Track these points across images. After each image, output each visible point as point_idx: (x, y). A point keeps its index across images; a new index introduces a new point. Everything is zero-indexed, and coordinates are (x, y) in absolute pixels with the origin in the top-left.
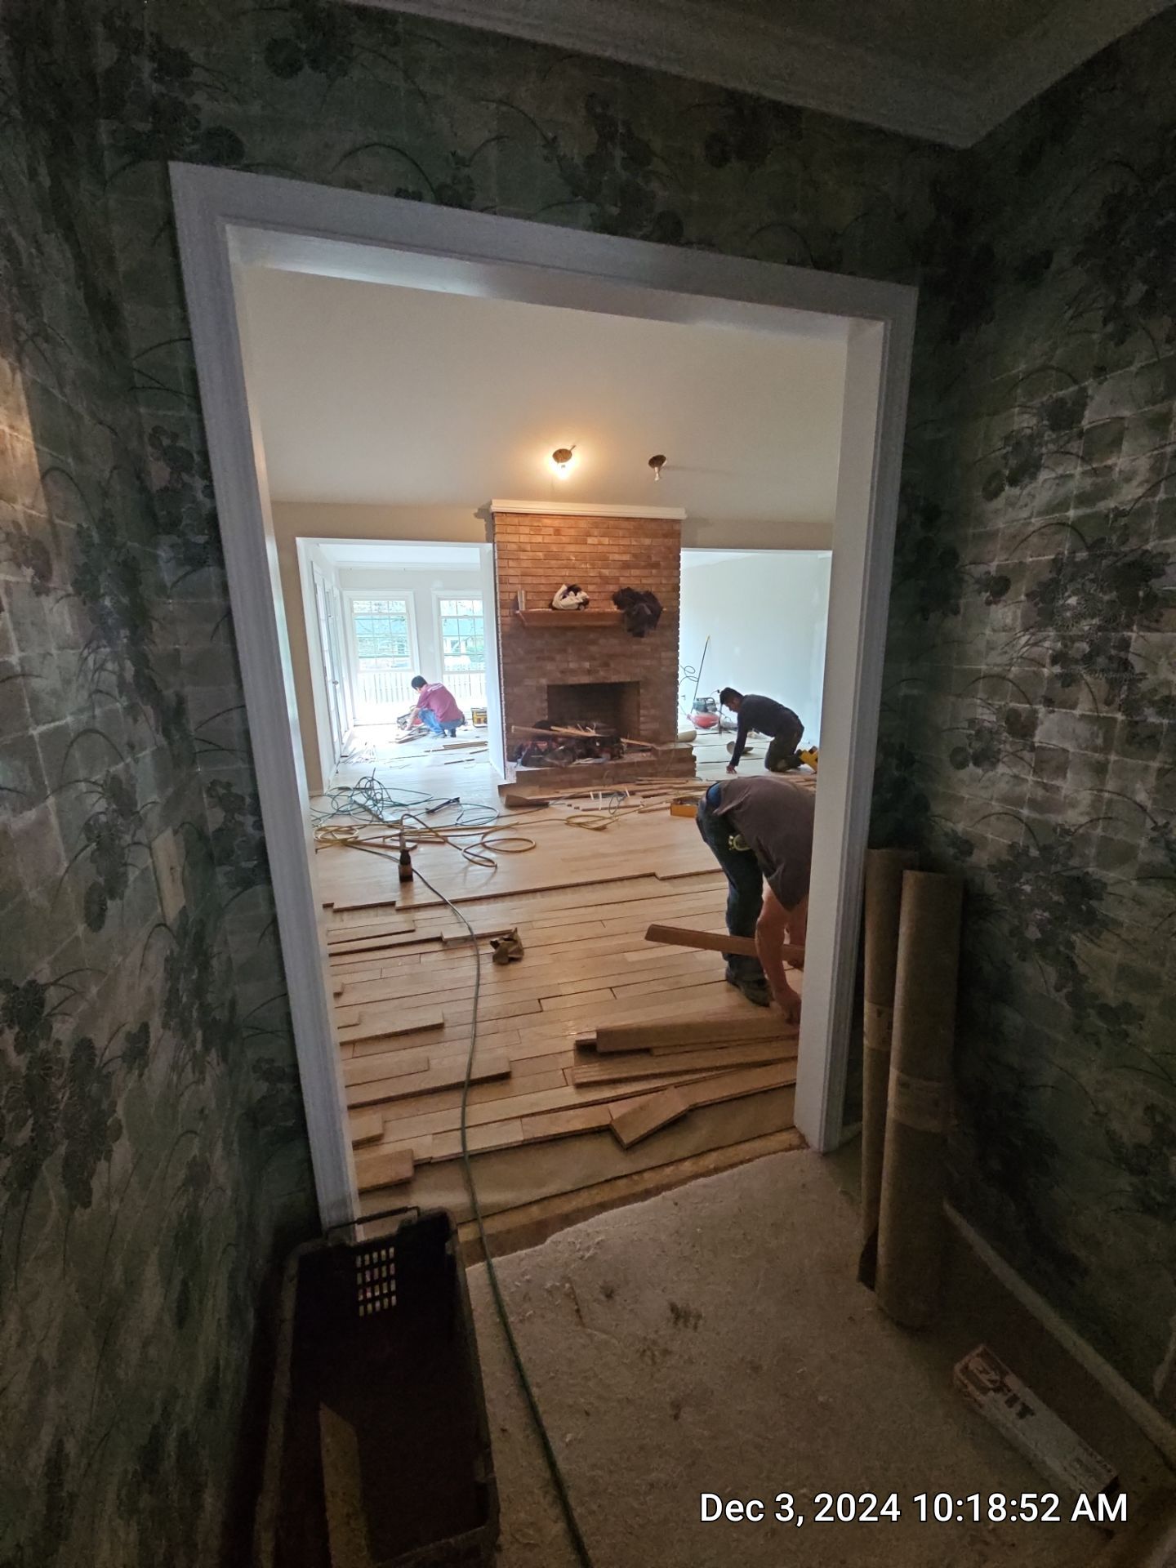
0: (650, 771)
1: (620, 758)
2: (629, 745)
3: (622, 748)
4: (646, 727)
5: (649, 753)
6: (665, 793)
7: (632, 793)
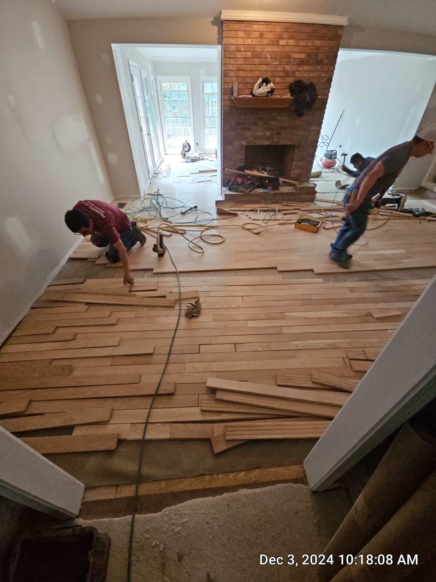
0: (291, 198)
1: (278, 189)
2: (284, 182)
3: (279, 183)
4: (294, 172)
5: (292, 187)
6: (295, 213)
7: (279, 211)
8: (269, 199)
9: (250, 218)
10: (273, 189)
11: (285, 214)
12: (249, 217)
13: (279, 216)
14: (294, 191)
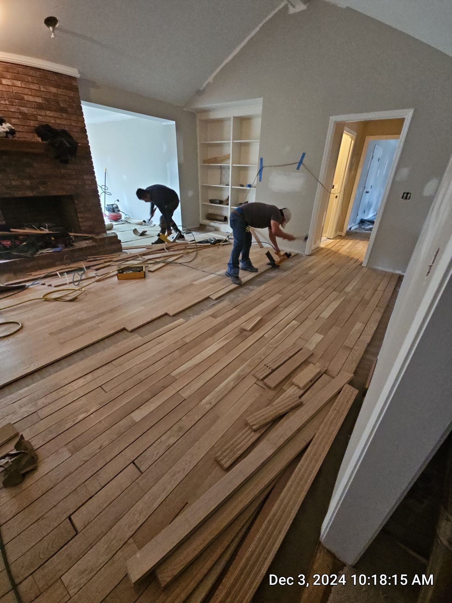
0: (94, 252)
1: (72, 245)
2: (76, 237)
3: (71, 239)
4: (85, 224)
5: (91, 241)
6: (109, 266)
7: (88, 268)
8: (66, 259)
9: (50, 285)
10: (66, 246)
11: (97, 270)
12: (47, 284)
13: (92, 273)
14: (94, 244)
